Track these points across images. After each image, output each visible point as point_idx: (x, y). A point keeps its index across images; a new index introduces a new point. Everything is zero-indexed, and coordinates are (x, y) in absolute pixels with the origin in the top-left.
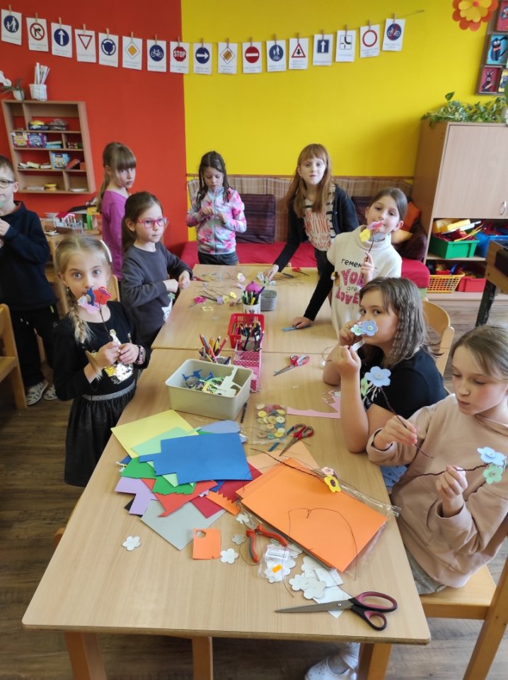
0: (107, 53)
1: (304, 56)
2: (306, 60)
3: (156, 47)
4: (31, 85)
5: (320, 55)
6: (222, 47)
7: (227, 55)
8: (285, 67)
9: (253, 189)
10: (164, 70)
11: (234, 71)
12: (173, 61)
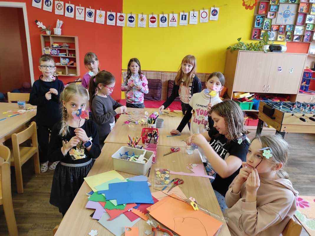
0: (89, 16)
1: (176, 21)
2: (176, 23)
3: (111, 15)
4: (54, 29)
5: (182, 21)
6: (140, 16)
7: (142, 20)
8: (167, 25)
9: (152, 77)
10: (114, 25)
11: (145, 26)
12: (118, 21)
